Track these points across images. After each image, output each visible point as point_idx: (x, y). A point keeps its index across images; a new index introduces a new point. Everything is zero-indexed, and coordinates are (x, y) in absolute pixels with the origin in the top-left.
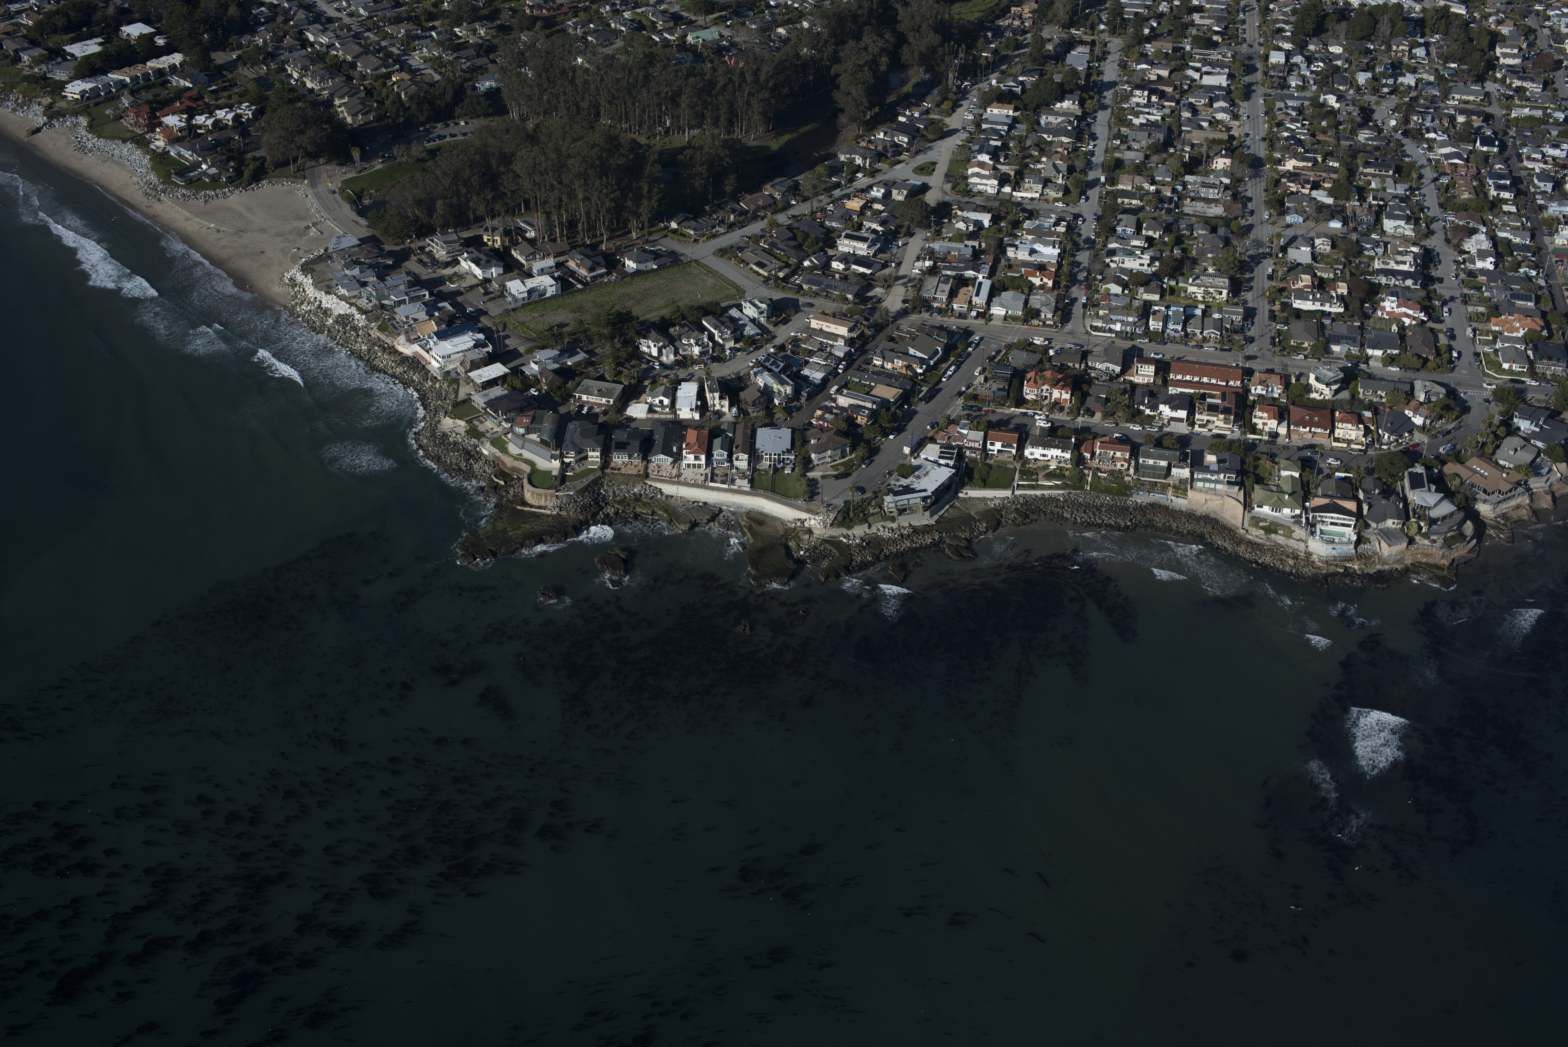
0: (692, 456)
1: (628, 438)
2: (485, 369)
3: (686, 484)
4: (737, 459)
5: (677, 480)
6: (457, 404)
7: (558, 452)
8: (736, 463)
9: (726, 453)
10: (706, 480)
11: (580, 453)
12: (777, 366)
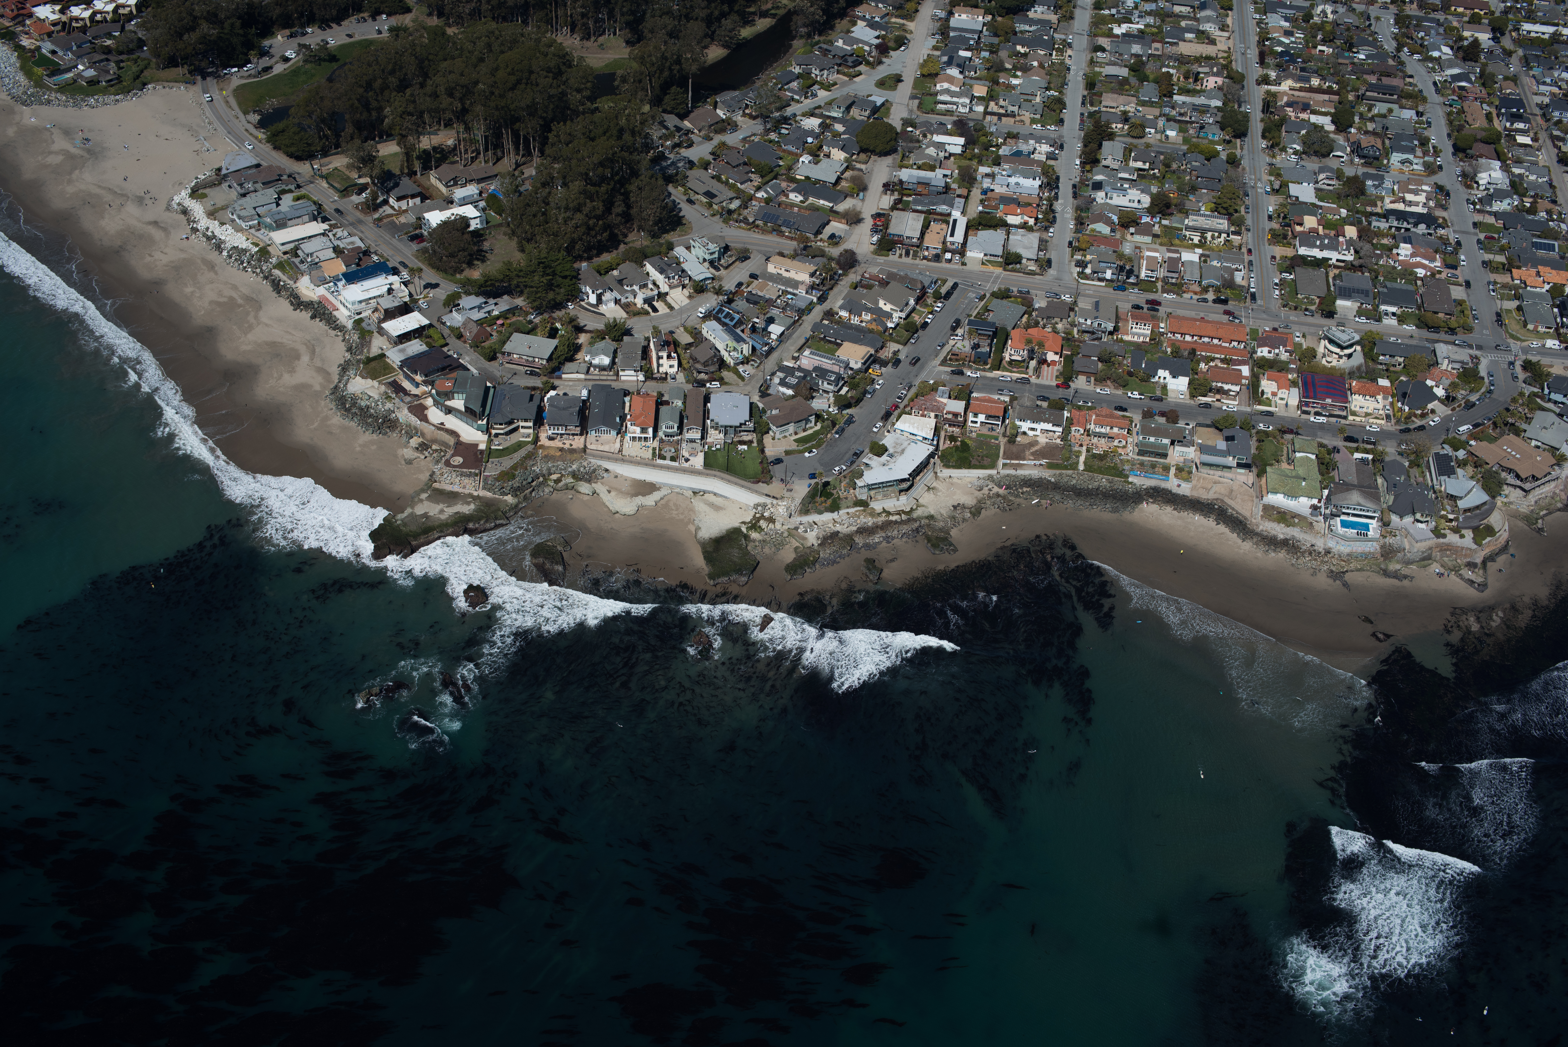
0: (637, 428)
2: (401, 319)
3: (630, 461)
4: (688, 432)
5: (620, 456)
6: (369, 361)
7: (484, 422)
8: (687, 436)
10: (653, 456)
11: (510, 423)
12: (732, 319)
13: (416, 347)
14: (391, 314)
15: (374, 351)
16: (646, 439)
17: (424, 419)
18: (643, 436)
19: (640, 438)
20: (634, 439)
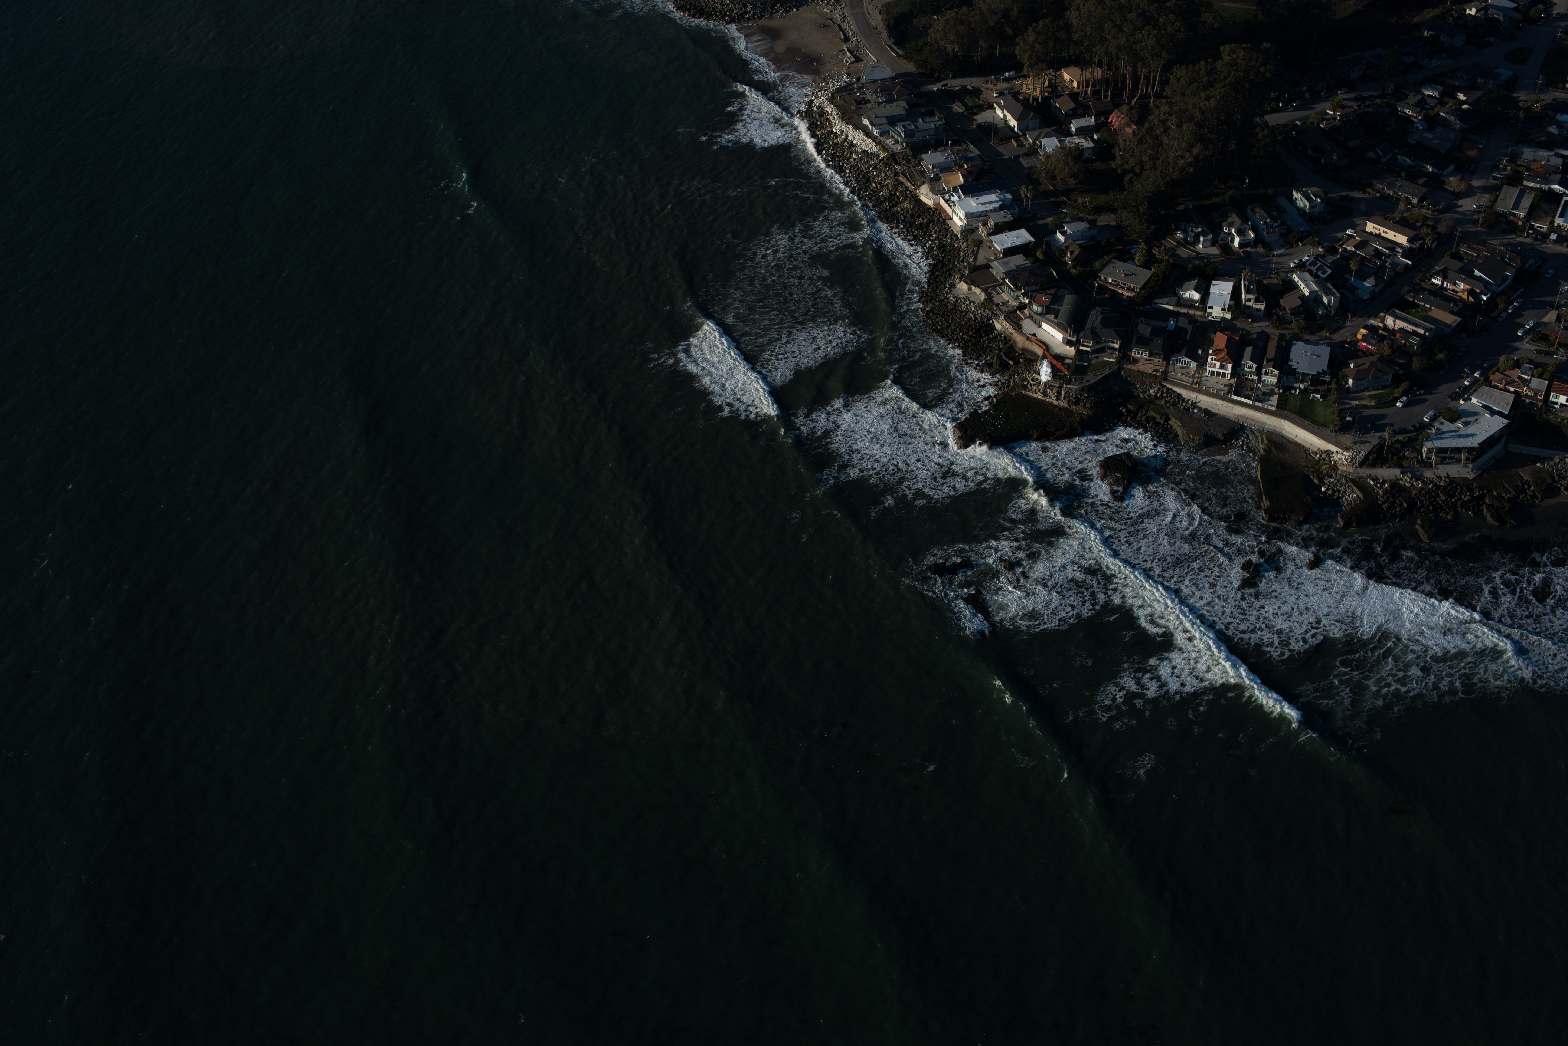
0: (1218, 364)
1: (1152, 334)
2: (1009, 234)
3: (1207, 393)
4: (1266, 374)
5: (1198, 386)
6: (975, 269)
7: (1074, 339)
8: (1264, 377)
9: (1255, 366)
10: (1229, 392)
11: (1098, 343)
12: (1324, 272)
13: (1019, 260)
14: (999, 229)
15: (981, 260)
16: (1224, 375)
17: (1018, 327)
18: (1222, 371)
19: (1218, 374)
20: (1213, 373)
